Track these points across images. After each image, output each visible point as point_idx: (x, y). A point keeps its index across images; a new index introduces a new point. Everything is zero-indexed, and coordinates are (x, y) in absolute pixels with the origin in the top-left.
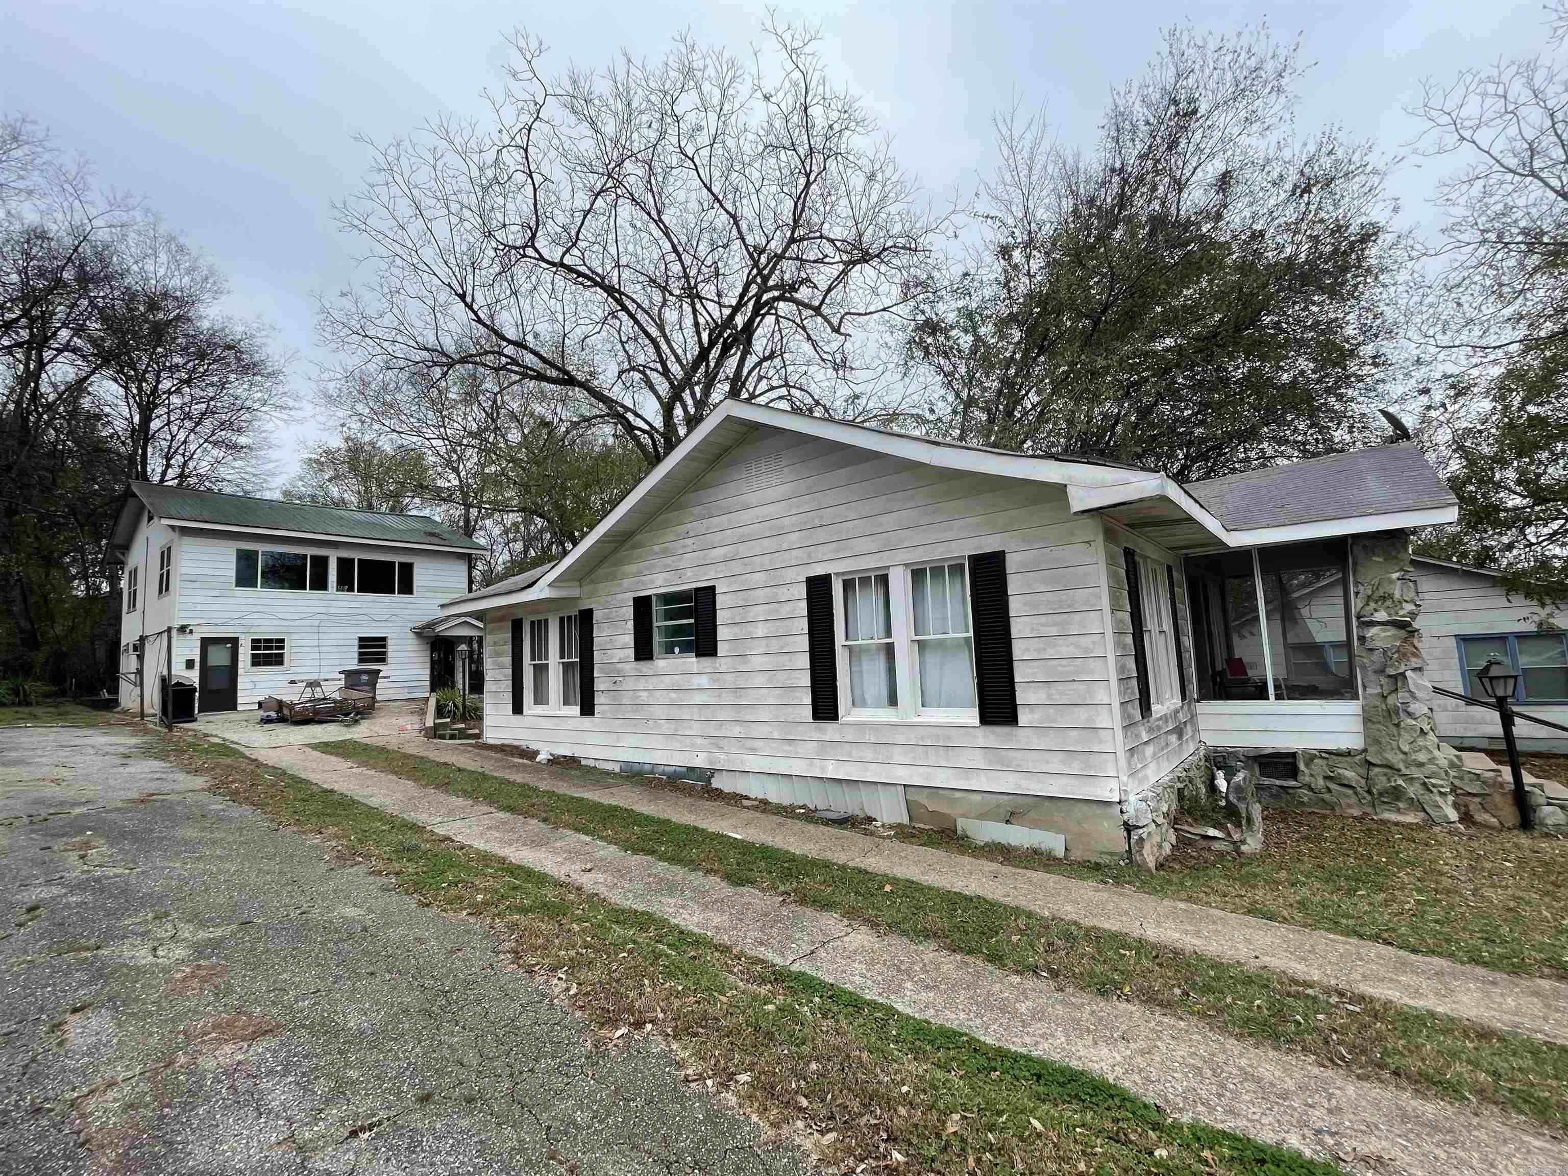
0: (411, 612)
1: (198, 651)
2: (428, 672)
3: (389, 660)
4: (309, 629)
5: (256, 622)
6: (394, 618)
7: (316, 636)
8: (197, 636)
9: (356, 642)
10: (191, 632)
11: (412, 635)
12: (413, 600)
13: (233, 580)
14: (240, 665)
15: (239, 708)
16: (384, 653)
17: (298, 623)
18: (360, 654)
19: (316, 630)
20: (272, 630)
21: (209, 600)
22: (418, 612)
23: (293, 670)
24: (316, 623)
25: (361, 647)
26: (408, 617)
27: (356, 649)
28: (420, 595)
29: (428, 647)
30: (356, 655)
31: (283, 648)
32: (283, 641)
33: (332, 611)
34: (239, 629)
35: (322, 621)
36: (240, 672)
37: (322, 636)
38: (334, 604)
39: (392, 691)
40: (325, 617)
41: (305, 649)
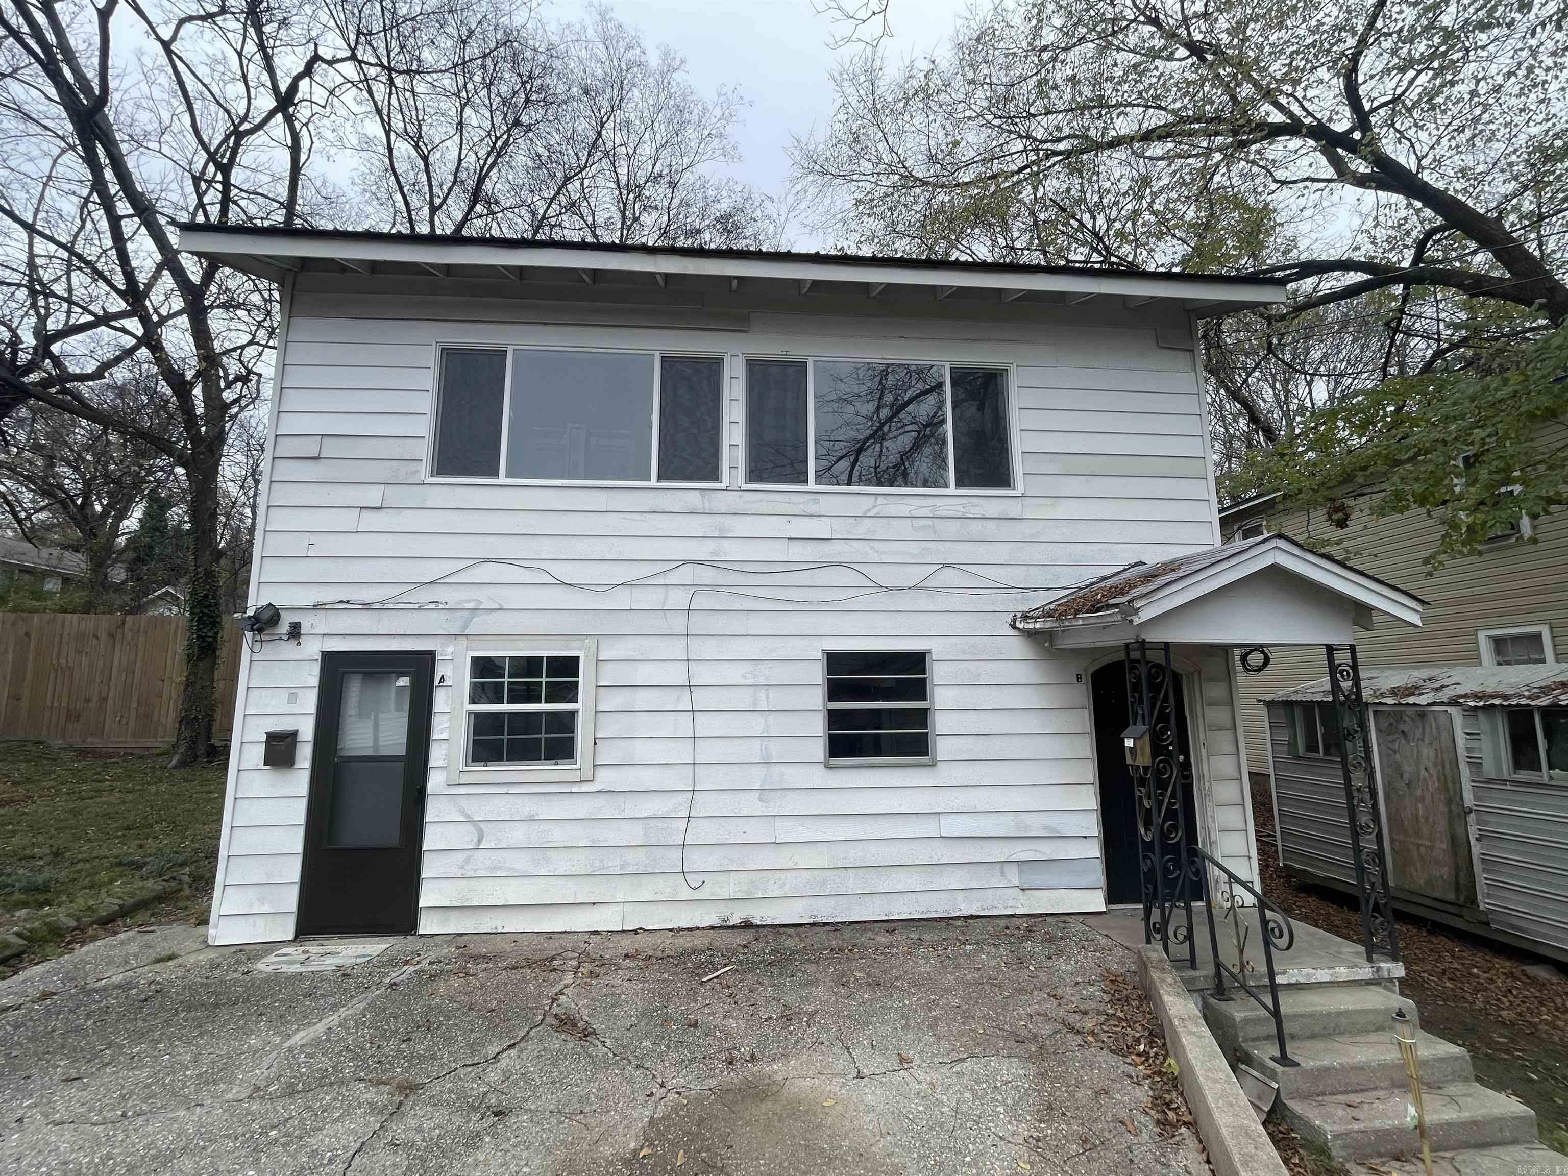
0: (1001, 553)
1: (310, 702)
2: (1090, 799)
3: (942, 747)
4: (657, 624)
5: (486, 597)
6: (949, 577)
7: (677, 649)
8: (312, 648)
9: (818, 674)
10: (295, 632)
11: (1018, 647)
12: (1014, 509)
13: (424, 450)
14: (437, 756)
15: (427, 925)
16: (922, 718)
17: (621, 598)
18: (835, 719)
19: (678, 623)
20: (542, 623)
21: (346, 521)
22: (1037, 553)
23: (605, 779)
24: (679, 599)
25: (835, 691)
26: (1004, 576)
27: (817, 698)
28: (1039, 486)
29: (1082, 695)
30: (818, 726)
31: (569, 692)
32: (569, 666)
33: (734, 551)
34: (435, 622)
35: (698, 588)
36: (435, 782)
37: (705, 649)
38: (741, 526)
39: (954, 879)
40: (707, 576)
41: (642, 700)
